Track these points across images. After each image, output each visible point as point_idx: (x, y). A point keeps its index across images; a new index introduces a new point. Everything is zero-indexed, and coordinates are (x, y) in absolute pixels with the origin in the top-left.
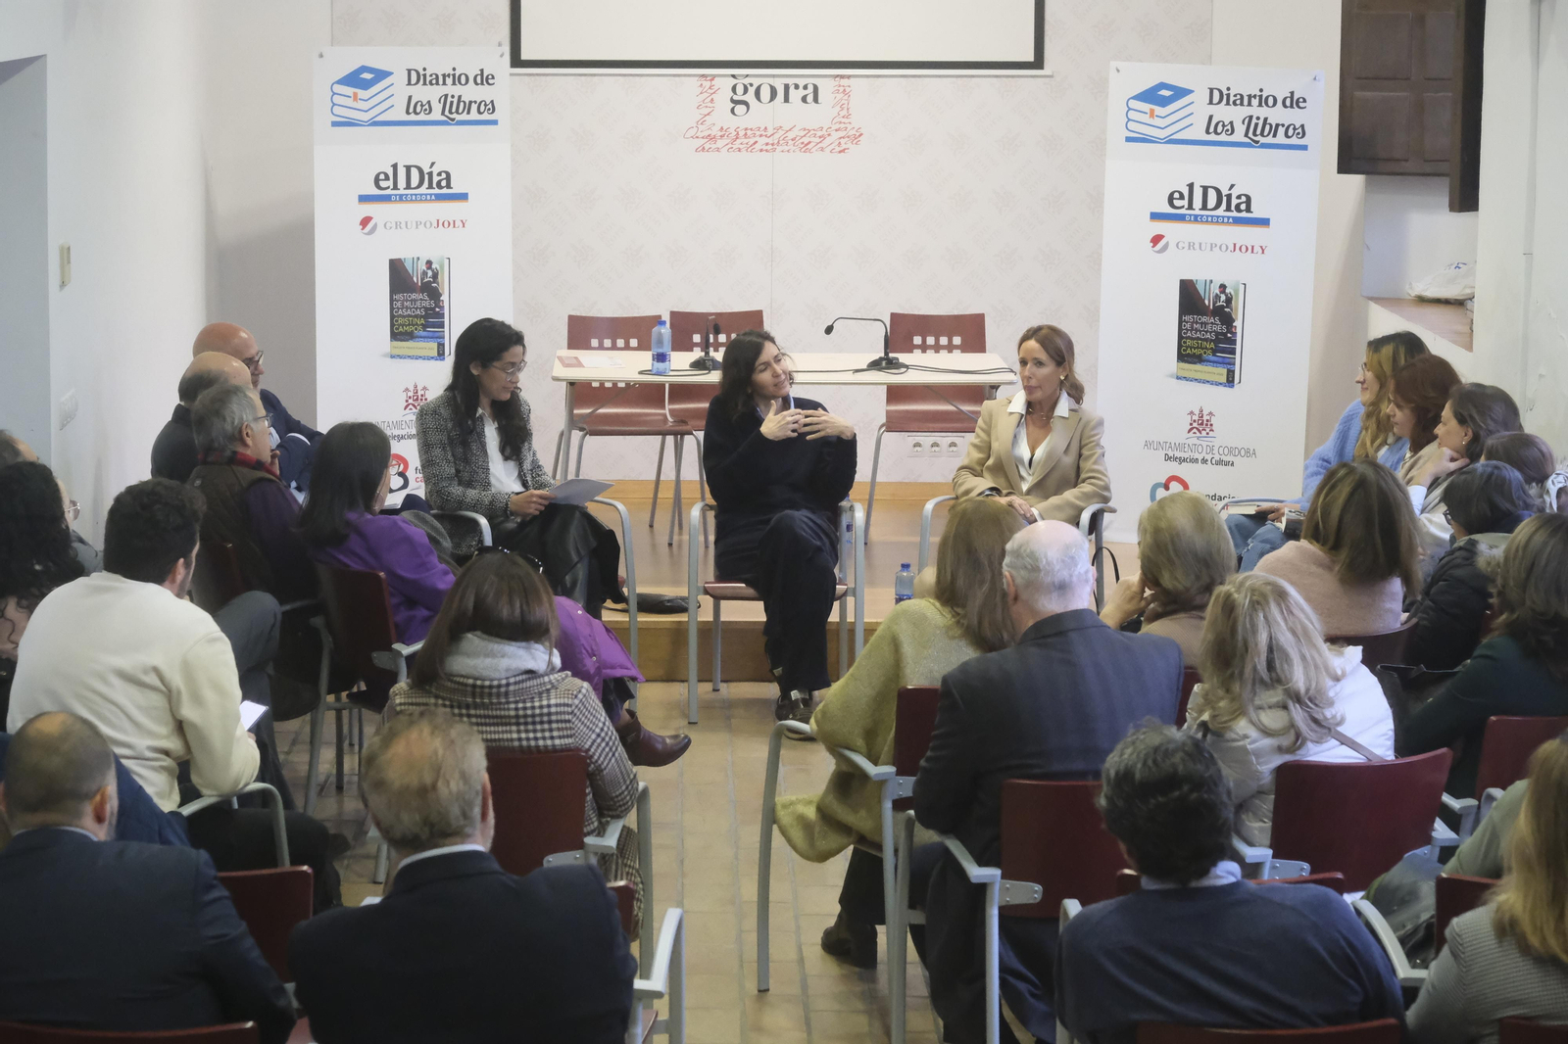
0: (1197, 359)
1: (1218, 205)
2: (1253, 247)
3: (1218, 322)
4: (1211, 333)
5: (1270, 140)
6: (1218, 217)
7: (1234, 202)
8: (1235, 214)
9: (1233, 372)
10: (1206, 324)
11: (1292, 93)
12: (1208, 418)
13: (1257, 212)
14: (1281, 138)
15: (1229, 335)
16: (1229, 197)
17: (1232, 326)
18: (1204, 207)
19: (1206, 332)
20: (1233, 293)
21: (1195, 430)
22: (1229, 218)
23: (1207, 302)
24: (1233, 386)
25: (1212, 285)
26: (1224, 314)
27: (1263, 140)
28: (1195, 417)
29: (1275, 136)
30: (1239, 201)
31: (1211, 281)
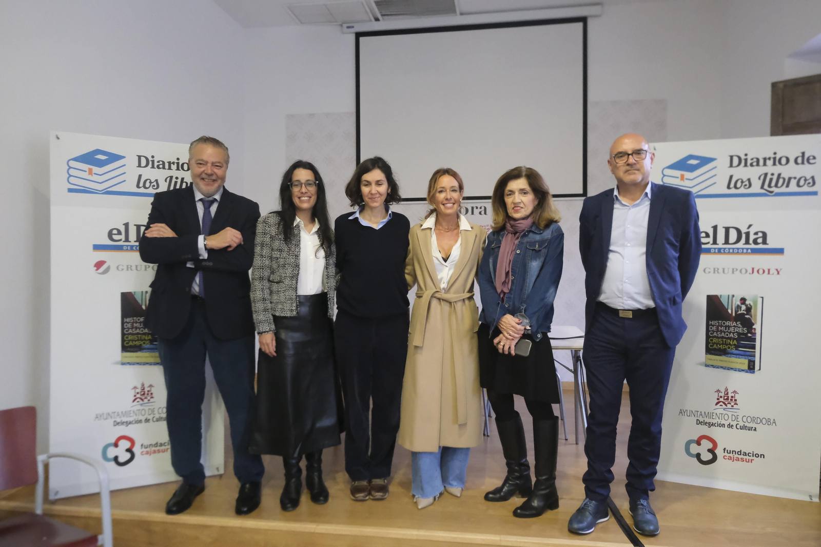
0: (723, 352)
1: (739, 239)
2: (769, 270)
3: (740, 326)
4: (734, 333)
5: (784, 189)
6: (738, 249)
7: (752, 237)
8: (753, 246)
9: (754, 362)
10: (729, 327)
11: (803, 154)
12: (733, 395)
13: (772, 243)
14: (793, 187)
15: (749, 335)
16: (748, 234)
17: (752, 328)
18: (727, 241)
19: (730, 333)
20: (752, 304)
21: (721, 403)
22: (747, 249)
23: (730, 311)
24: (754, 372)
25: (734, 298)
26: (745, 319)
27: (776, 190)
28: (720, 394)
29: (787, 186)
30: (756, 236)
31: (733, 296)
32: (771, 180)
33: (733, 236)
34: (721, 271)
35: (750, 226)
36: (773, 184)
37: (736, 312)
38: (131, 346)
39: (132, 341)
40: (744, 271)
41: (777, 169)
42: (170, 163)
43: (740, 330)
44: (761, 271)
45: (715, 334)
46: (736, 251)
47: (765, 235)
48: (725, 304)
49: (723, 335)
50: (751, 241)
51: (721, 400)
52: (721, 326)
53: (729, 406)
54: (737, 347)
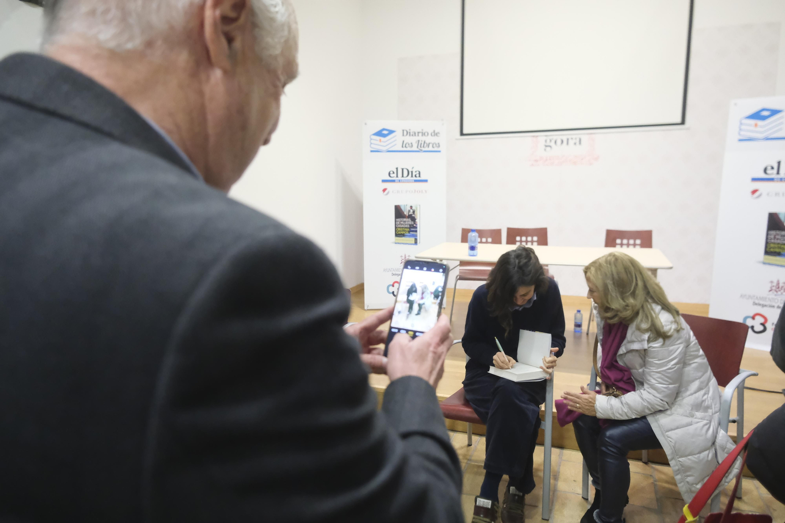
38: (399, 234)
39: (400, 231)
42: (418, 133)
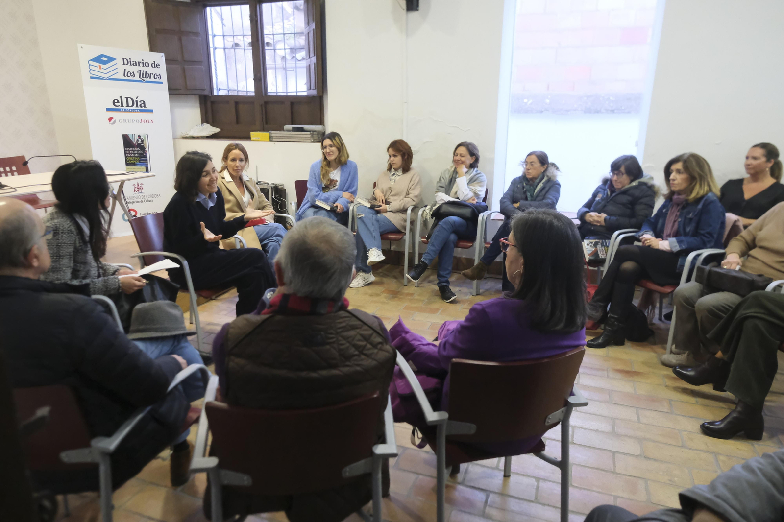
0: (134, 164)
5: (148, 79)
7: (139, 104)
8: (140, 108)
9: (148, 167)
10: (135, 151)
11: (154, 62)
16: (137, 101)
18: (128, 106)
22: (138, 110)
23: (134, 142)
26: (141, 146)
27: (146, 80)
29: (150, 78)
32: (143, 74)
33: (130, 103)
34: (127, 121)
35: (137, 97)
36: (144, 77)
37: (137, 143)
40: (138, 121)
41: (145, 69)
43: (140, 152)
44: (145, 121)
45: (129, 155)
46: (133, 110)
47: (144, 103)
48: (132, 139)
49: (133, 155)
50: (139, 106)
51: (136, 189)
52: (131, 151)
53: (140, 191)
54: (140, 161)
